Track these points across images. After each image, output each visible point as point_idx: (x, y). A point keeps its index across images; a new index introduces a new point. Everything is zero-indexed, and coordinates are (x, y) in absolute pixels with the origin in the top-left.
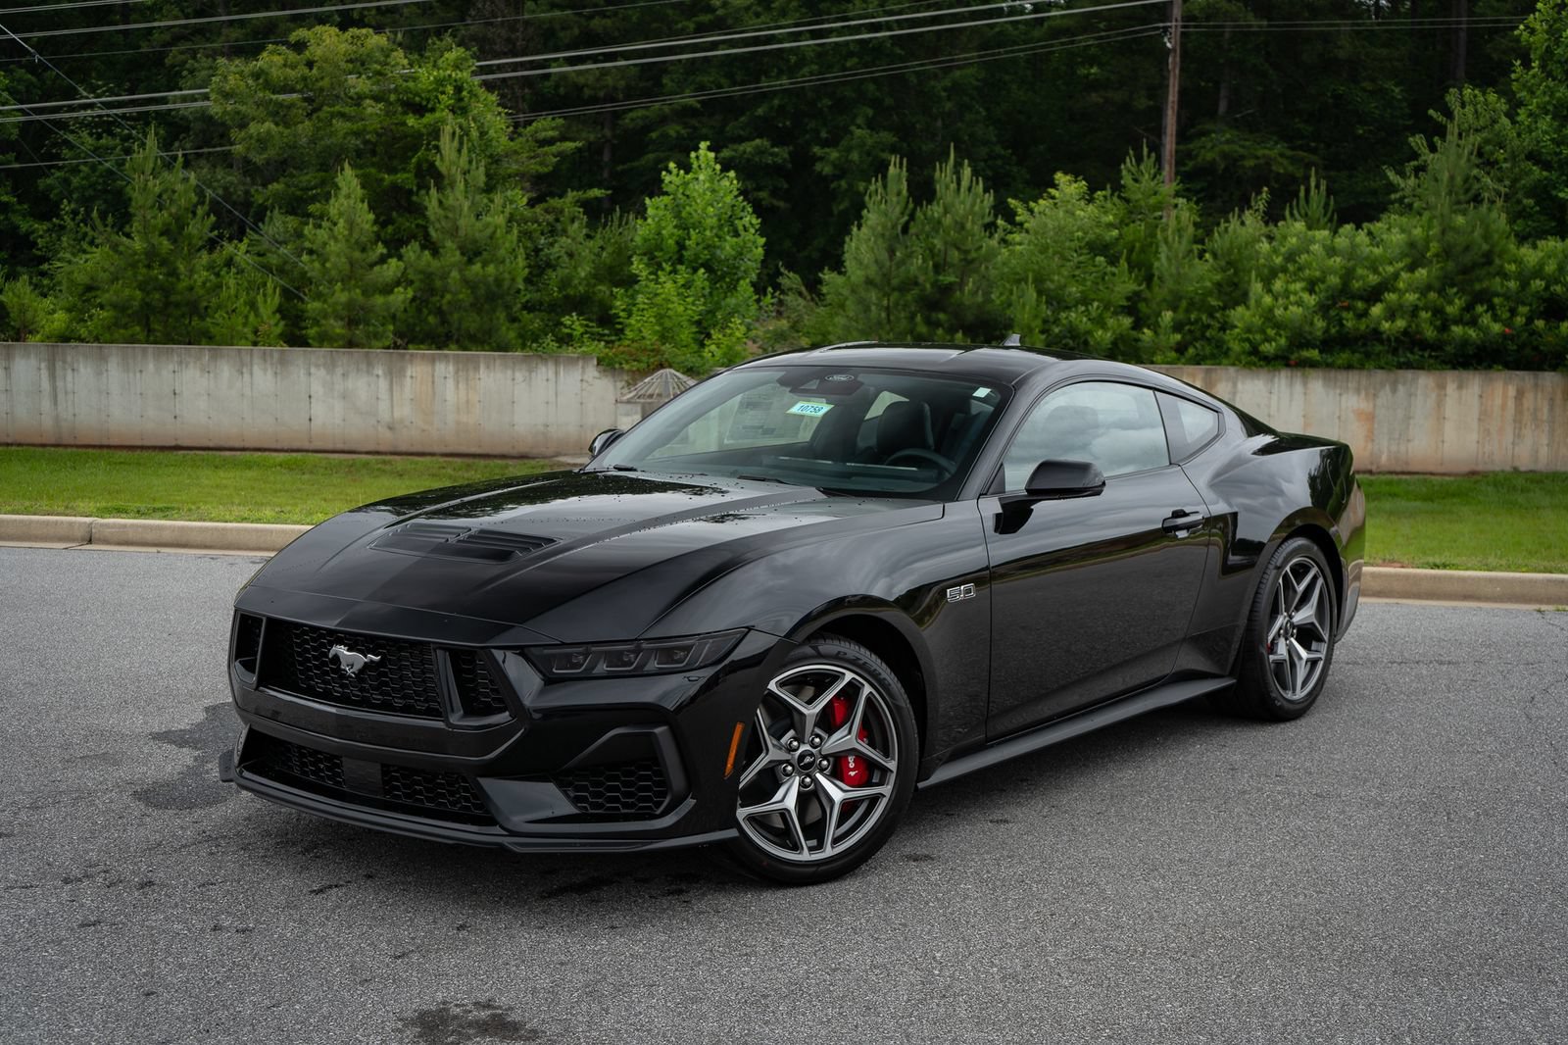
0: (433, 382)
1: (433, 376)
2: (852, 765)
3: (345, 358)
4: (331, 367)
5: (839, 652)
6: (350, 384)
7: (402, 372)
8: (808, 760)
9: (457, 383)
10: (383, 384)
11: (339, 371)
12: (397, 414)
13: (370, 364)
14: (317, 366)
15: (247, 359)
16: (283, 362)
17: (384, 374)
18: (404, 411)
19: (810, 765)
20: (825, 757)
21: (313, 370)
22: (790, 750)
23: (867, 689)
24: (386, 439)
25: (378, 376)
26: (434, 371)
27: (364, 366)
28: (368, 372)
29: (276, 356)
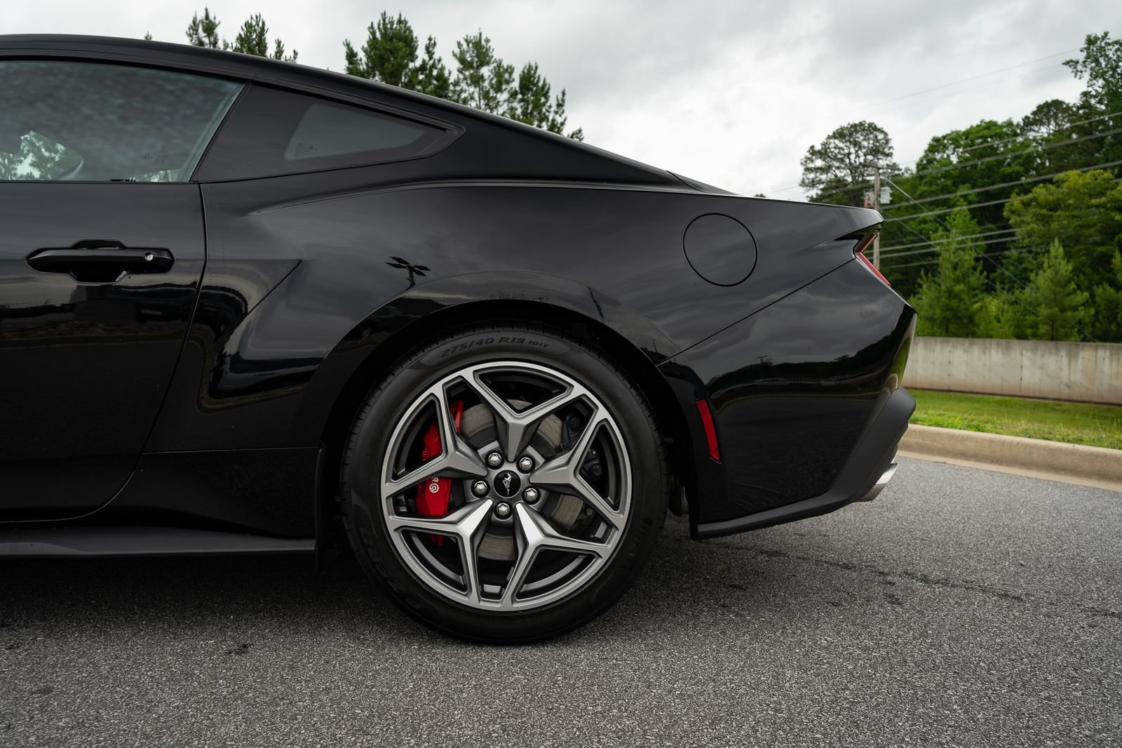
0: (1096, 361)
1: (1096, 357)
3: (1043, 346)
4: (1035, 351)
6: (1045, 360)
7: (1077, 355)
9: (1111, 361)
10: (1065, 361)
11: (1039, 353)
12: (1072, 379)
13: (1057, 350)
14: (1027, 350)
15: (988, 345)
16: (1008, 347)
17: (1066, 355)
18: (1077, 377)
21: (1024, 352)
24: (1065, 392)
25: (1062, 357)
26: (1097, 354)
27: (1054, 351)
28: (1057, 354)
29: (1004, 344)
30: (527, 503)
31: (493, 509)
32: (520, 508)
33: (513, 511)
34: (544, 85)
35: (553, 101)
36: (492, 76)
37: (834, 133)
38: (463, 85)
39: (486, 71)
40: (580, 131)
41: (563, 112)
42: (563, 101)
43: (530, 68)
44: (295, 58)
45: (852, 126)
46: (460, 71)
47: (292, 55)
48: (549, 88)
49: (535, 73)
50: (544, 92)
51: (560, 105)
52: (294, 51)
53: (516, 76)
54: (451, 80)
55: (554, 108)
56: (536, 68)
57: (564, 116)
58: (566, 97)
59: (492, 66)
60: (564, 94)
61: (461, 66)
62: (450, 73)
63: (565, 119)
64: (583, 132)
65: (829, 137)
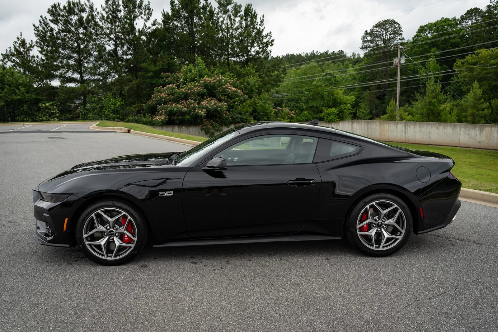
30: (384, 228)
31: (377, 230)
32: (382, 229)
33: (381, 230)
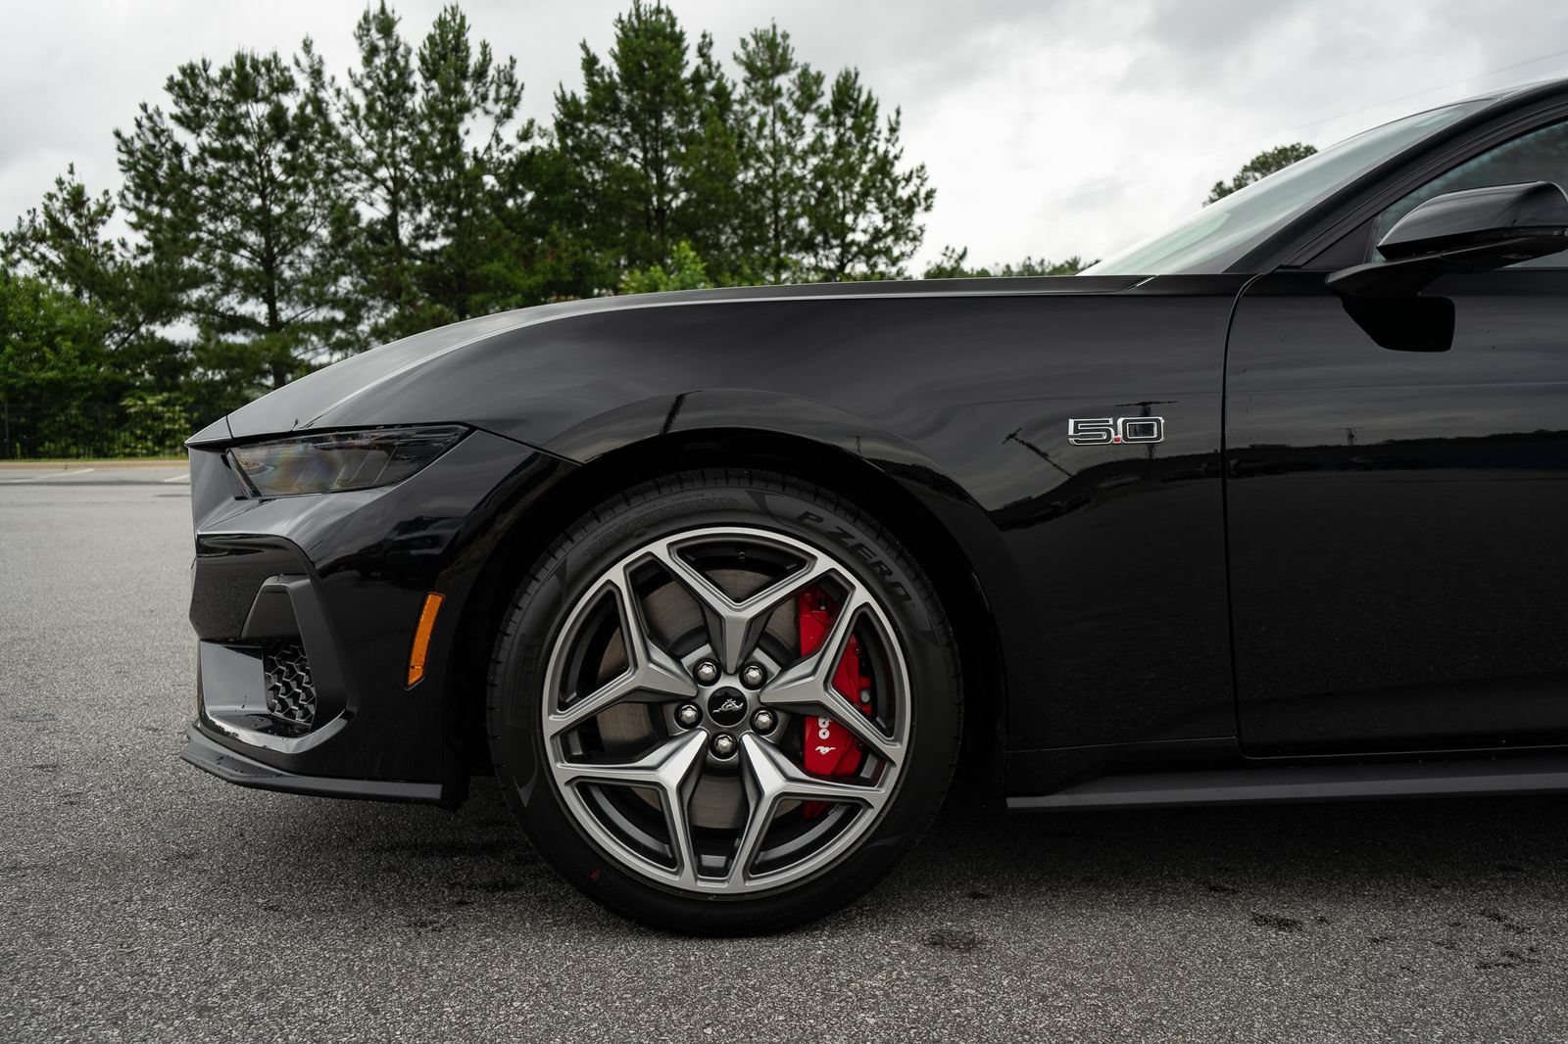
2: (824, 734)
5: (807, 515)
8: (731, 705)
19: (731, 718)
20: (771, 709)
22: (698, 680)
23: (860, 596)
34: (869, 99)
35: (882, 124)
36: (793, 88)
37: (1253, 163)
38: (752, 103)
39: (784, 82)
40: (922, 167)
41: (897, 139)
42: (898, 123)
43: (848, 74)
44: (512, 67)
45: (1280, 151)
46: (747, 83)
47: (508, 63)
48: (876, 106)
49: (855, 82)
50: (869, 110)
51: (893, 130)
52: (511, 58)
53: (828, 88)
54: (735, 96)
55: (885, 133)
56: (857, 75)
57: (898, 146)
58: (901, 118)
59: (794, 74)
60: (898, 113)
61: (748, 75)
62: (734, 85)
63: (902, 151)
64: (927, 169)
65: (1246, 169)
